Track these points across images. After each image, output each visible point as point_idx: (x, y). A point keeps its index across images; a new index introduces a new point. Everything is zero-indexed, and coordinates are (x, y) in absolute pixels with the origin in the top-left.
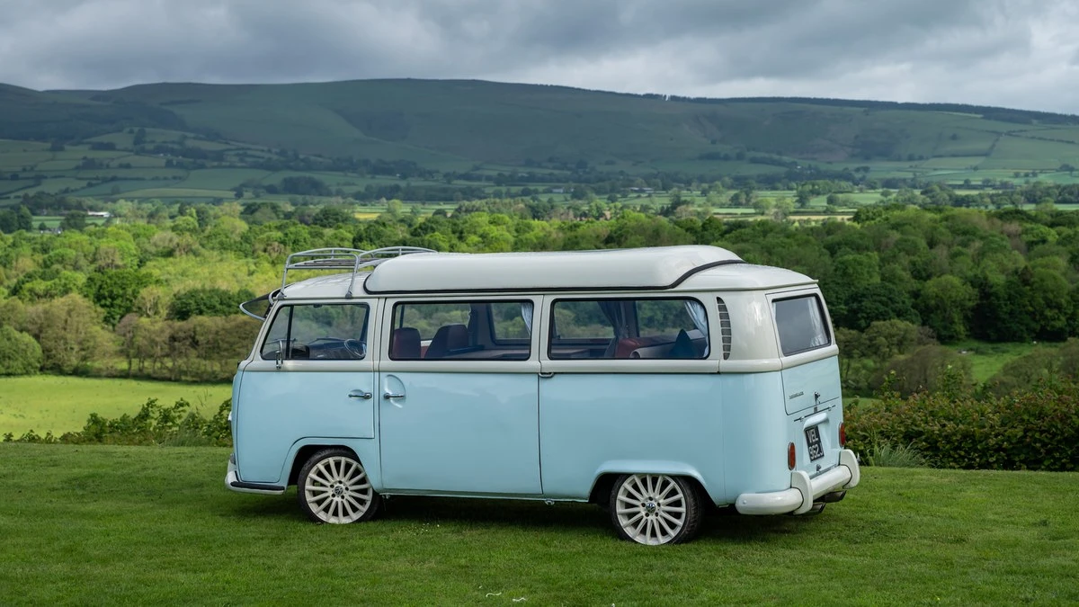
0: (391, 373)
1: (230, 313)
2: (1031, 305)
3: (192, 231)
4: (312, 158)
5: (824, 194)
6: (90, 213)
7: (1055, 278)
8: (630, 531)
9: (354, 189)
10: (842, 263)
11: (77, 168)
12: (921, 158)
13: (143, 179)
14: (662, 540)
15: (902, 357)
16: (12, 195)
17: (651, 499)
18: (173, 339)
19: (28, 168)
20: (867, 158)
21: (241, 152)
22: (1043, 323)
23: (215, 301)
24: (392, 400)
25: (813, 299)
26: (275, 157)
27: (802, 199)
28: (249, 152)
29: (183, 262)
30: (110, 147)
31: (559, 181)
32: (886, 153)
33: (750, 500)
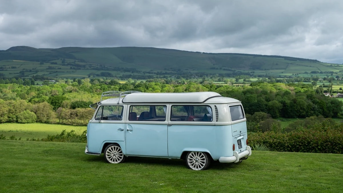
0: (129, 124)
1: (86, 107)
2: (297, 109)
3: (77, 86)
4: (109, 67)
5: (242, 79)
6: (50, 81)
7: (303, 102)
8: (191, 167)
9: (119, 76)
10: (247, 97)
11: (47, 69)
12: (268, 70)
13: (64, 72)
14: (200, 169)
15: (263, 122)
16: (30, 76)
17: (197, 158)
18: (71, 114)
19: (34, 69)
20: (254, 69)
21: (90, 65)
22: (299, 113)
23: (82, 104)
24: (129, 131)
25: (240, 106)
26: (99, 67)
27: (237, 80)
28: (92, 65)
29: (74, 94)
30: (56, 63)
31: (173, 74)
32: (259, 68)
33: (222, 159)
